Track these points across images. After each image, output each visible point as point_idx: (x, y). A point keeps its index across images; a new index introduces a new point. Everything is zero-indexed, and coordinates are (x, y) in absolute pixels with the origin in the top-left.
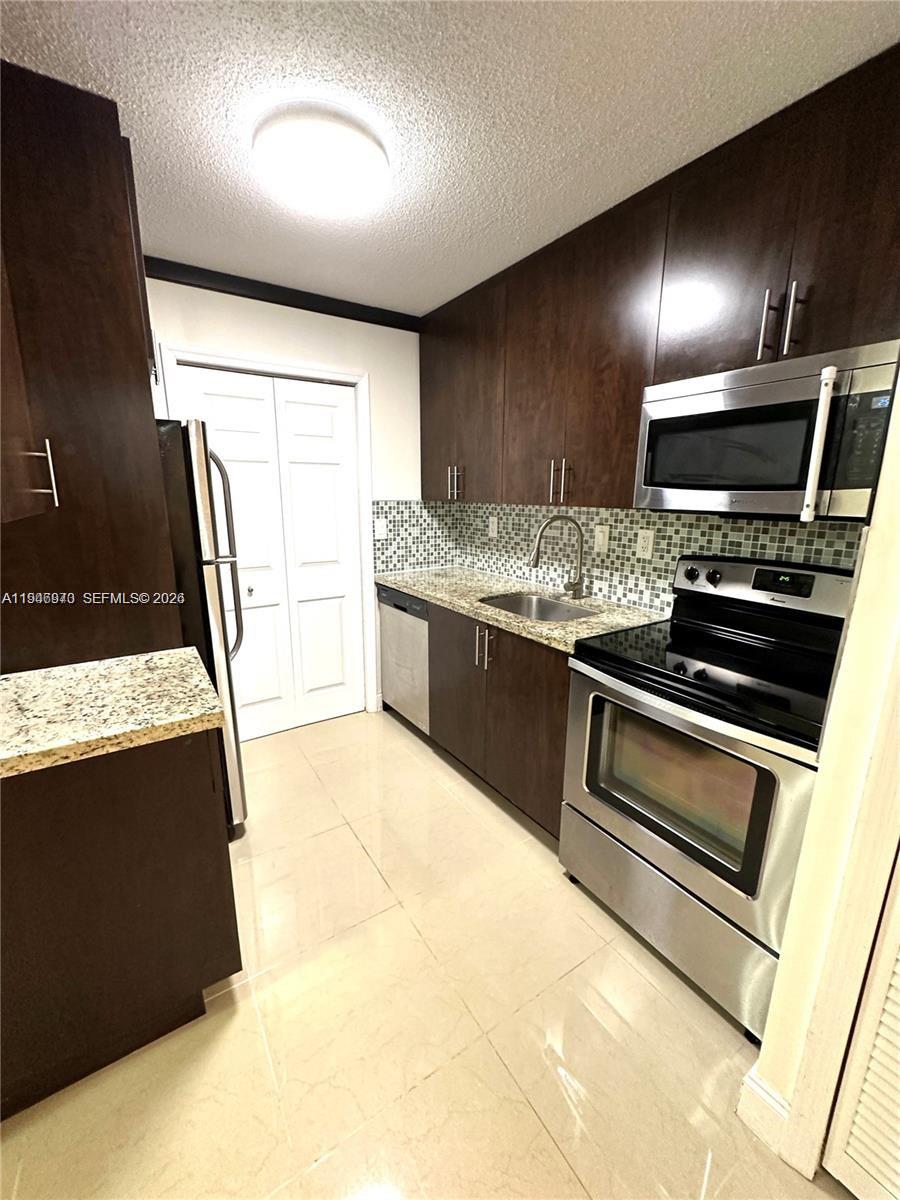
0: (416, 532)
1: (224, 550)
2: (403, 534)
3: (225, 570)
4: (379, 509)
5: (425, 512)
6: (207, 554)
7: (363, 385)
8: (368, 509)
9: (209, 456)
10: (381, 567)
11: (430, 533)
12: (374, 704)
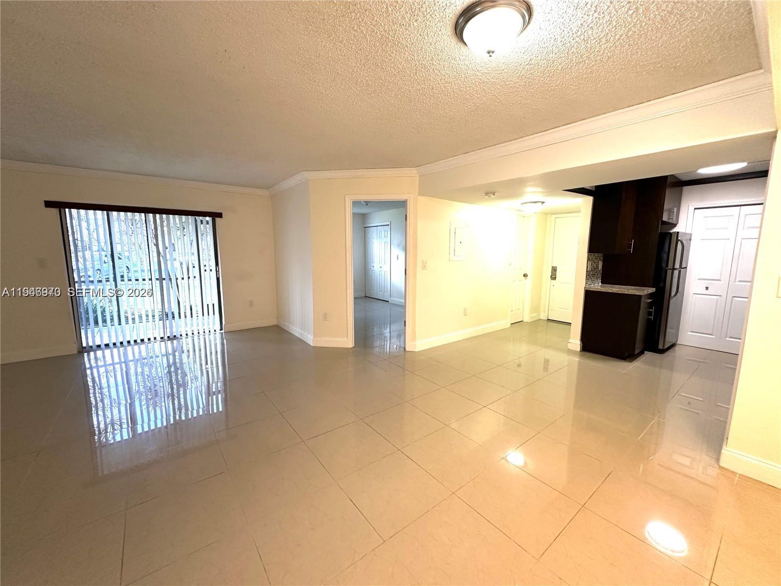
6: (670, 266)
9: (678, 241)
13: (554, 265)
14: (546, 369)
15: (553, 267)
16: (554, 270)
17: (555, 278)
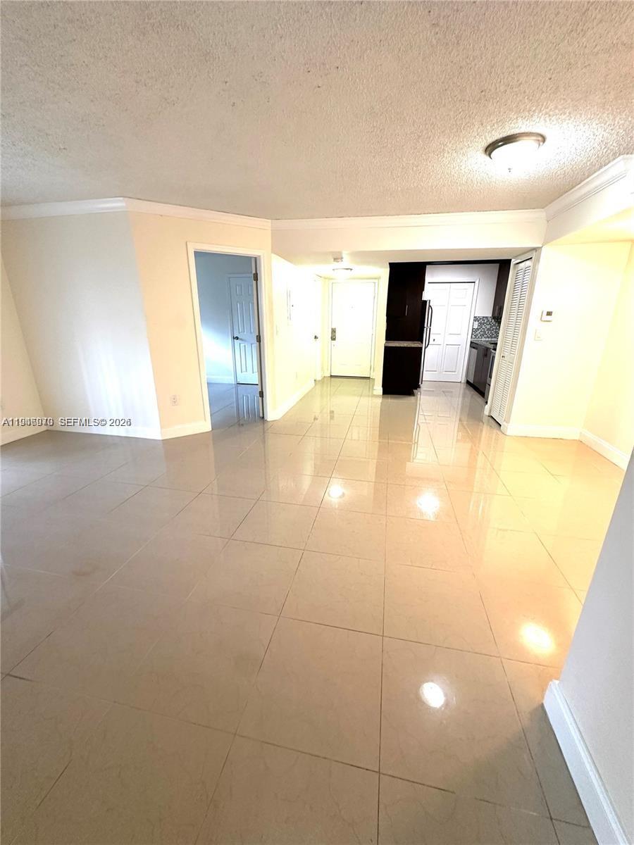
0: (488, 327)
1: (429, 325)
2: (483, 327)
3: (428, 329)
4: (476, 319)
5: (493, 321)
6: (426, 326)
7: (477, 282)
8: (472, 319)
9: (430, 306)
10: (473, 336)
11: (494, 327)
12: (464, 380)
13: (333, 327)
14: (332, 418)
15: (332, 329)
16: (334, 331)
17: (334, 339)
